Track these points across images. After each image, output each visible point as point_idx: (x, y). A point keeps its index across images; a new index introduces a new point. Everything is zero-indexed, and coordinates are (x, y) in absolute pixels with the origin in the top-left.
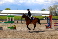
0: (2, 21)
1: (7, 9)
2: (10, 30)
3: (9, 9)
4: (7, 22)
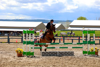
0: (72, 40)
1: (81, 19)
2: (88, 57)
3: (85, 19)
4: (81, 42)
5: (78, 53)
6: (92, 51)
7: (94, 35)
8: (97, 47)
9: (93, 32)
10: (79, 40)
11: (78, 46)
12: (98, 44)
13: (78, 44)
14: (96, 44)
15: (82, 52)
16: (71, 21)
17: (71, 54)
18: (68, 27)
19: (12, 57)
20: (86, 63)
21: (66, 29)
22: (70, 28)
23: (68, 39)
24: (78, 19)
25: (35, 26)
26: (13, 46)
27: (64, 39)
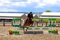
0: (42, 24)
1: (48, 11)
2: (51, 34)
3: (50, 12)
5: (46, 32)
6: (54, 31)
7: (55, 21)
8: (57, 28)
9: (55, 19)
10: (46, 24)
11: (45, 28)
12: (57, 27)
13: (45, 27)
14: (56, 27)
15: (48, 32)
16: (42, 13)
17: (42, 33)
18: (40, 16)
19: (6, 35)
20: (51, 38)
21: (39, 18)
22: (41, 17)
23: (40, 24)
24: (46, 12)
25: (20, 16)
26: (7, 28)
27: (37, 24)
